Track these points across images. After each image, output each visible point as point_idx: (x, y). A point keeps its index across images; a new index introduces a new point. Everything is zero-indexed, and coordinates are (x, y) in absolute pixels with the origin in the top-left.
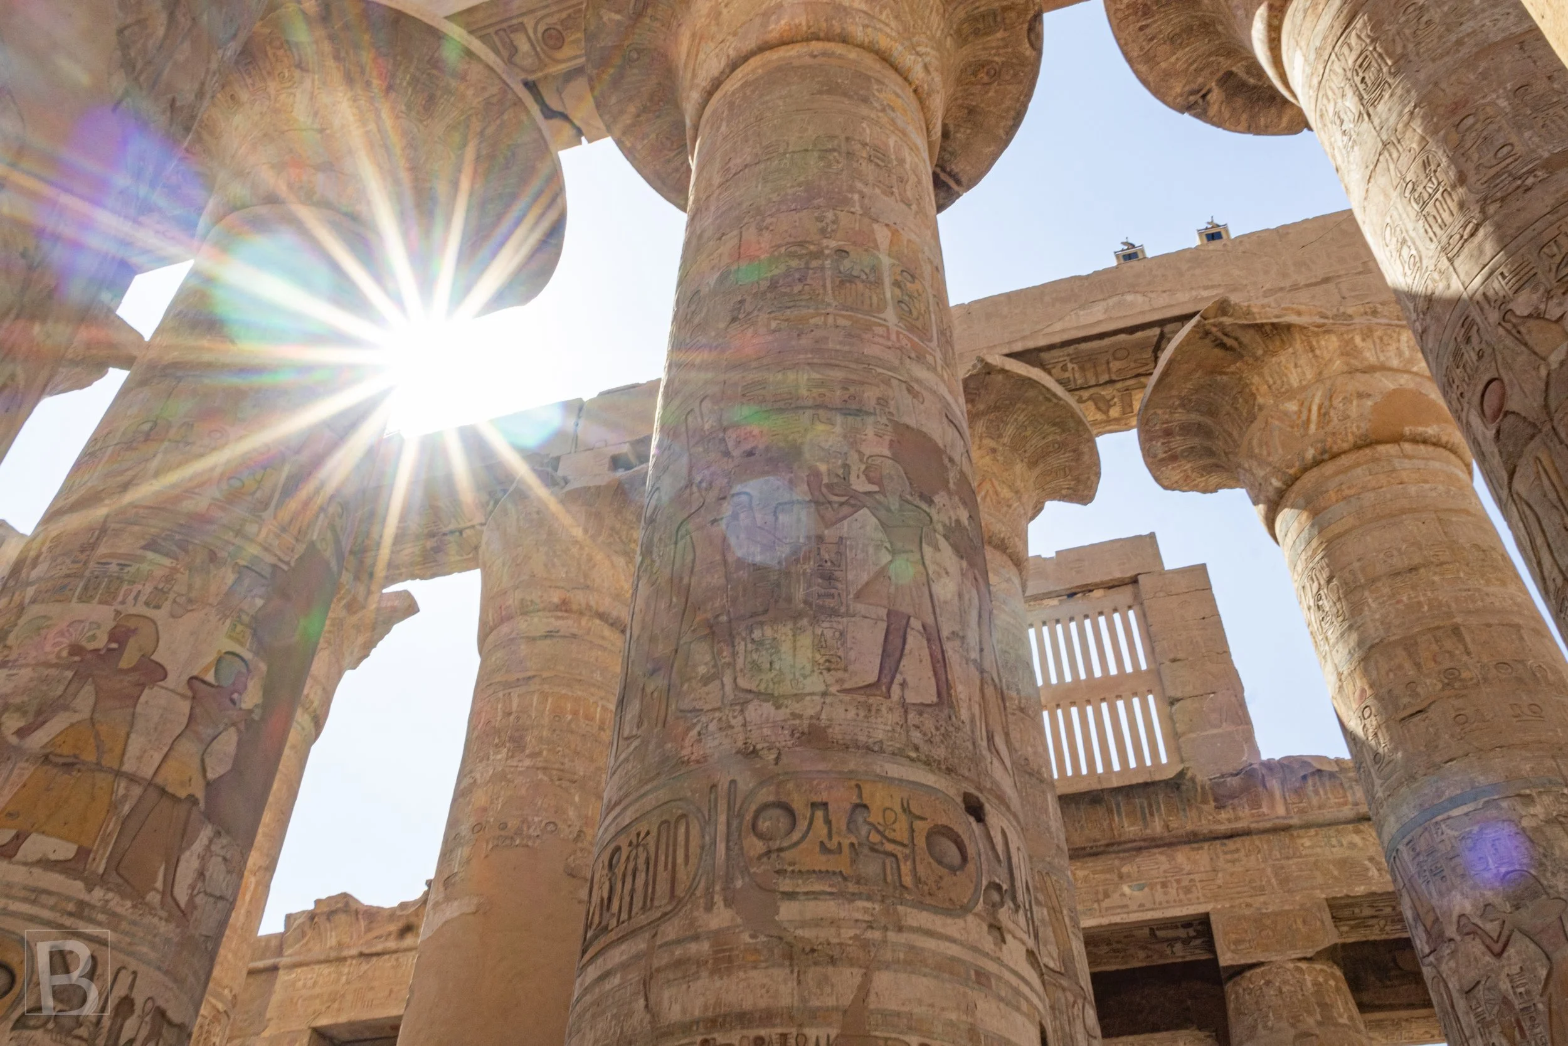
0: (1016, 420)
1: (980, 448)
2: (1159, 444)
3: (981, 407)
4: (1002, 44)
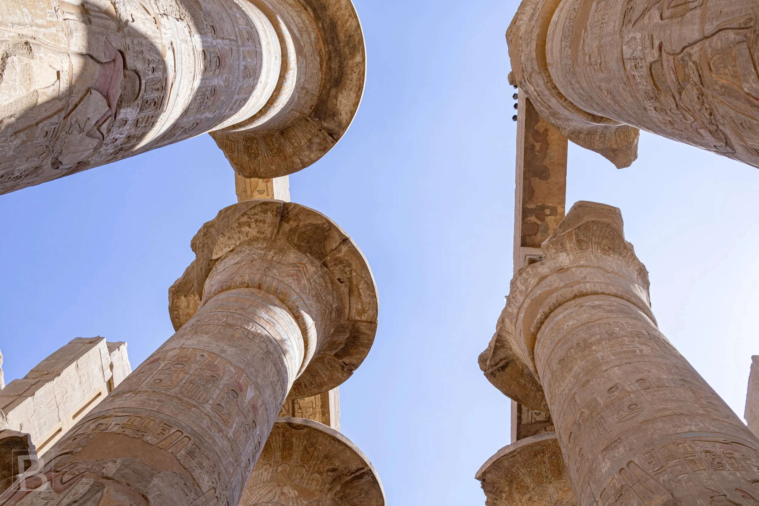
4: (298, 440)
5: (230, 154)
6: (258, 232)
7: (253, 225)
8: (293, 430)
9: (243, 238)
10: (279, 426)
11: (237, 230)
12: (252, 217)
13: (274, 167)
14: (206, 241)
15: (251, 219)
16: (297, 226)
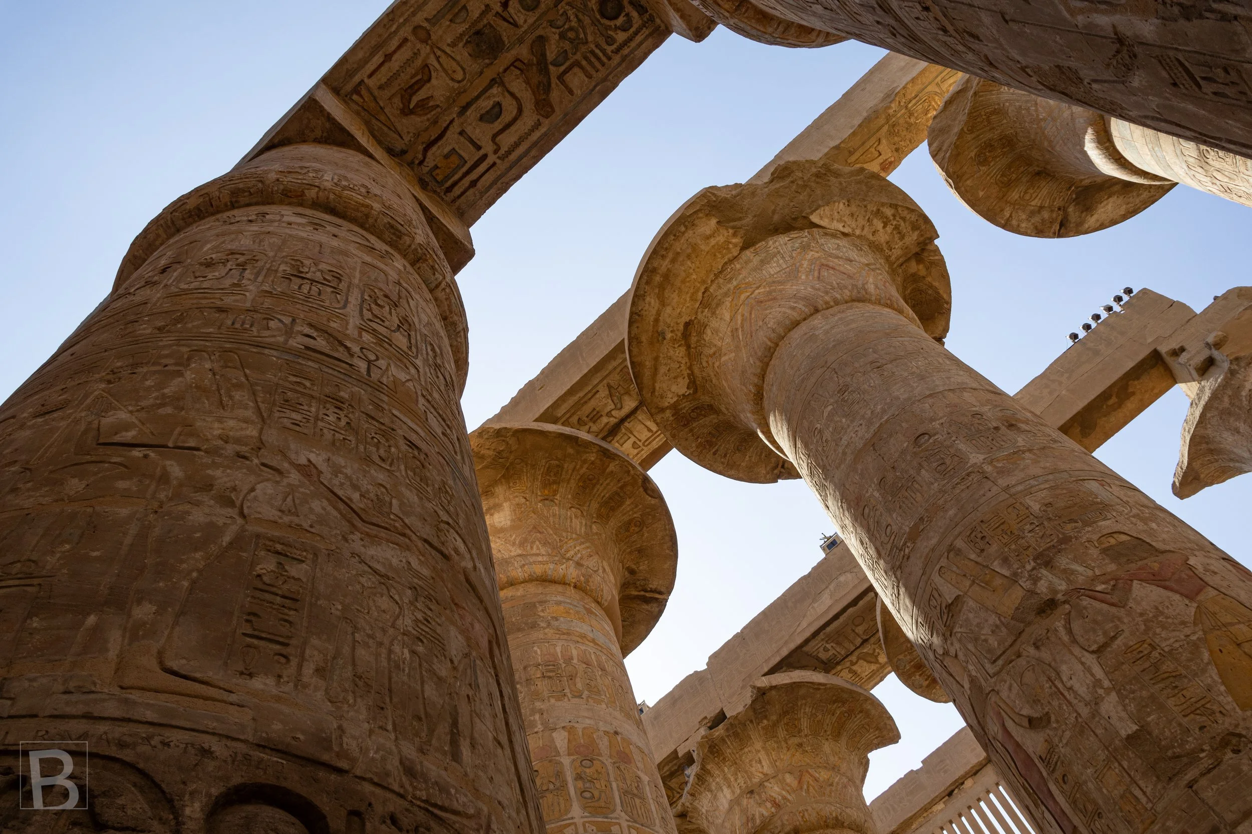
0: (805, 713)
1: (788, 749)
2: (918, 677)
3: (774, 718)
4: (633, 506)
5: (965, 129)
6: (887, 243)
7: (889, 229)
8: (641, 489)
9: (867, 232)
10: (632, 472)
11: (869, 215)
12: (898, 218)
13: (981, 194)
14: (813, 185)
15: (894, 219)
16: (924, 277)
